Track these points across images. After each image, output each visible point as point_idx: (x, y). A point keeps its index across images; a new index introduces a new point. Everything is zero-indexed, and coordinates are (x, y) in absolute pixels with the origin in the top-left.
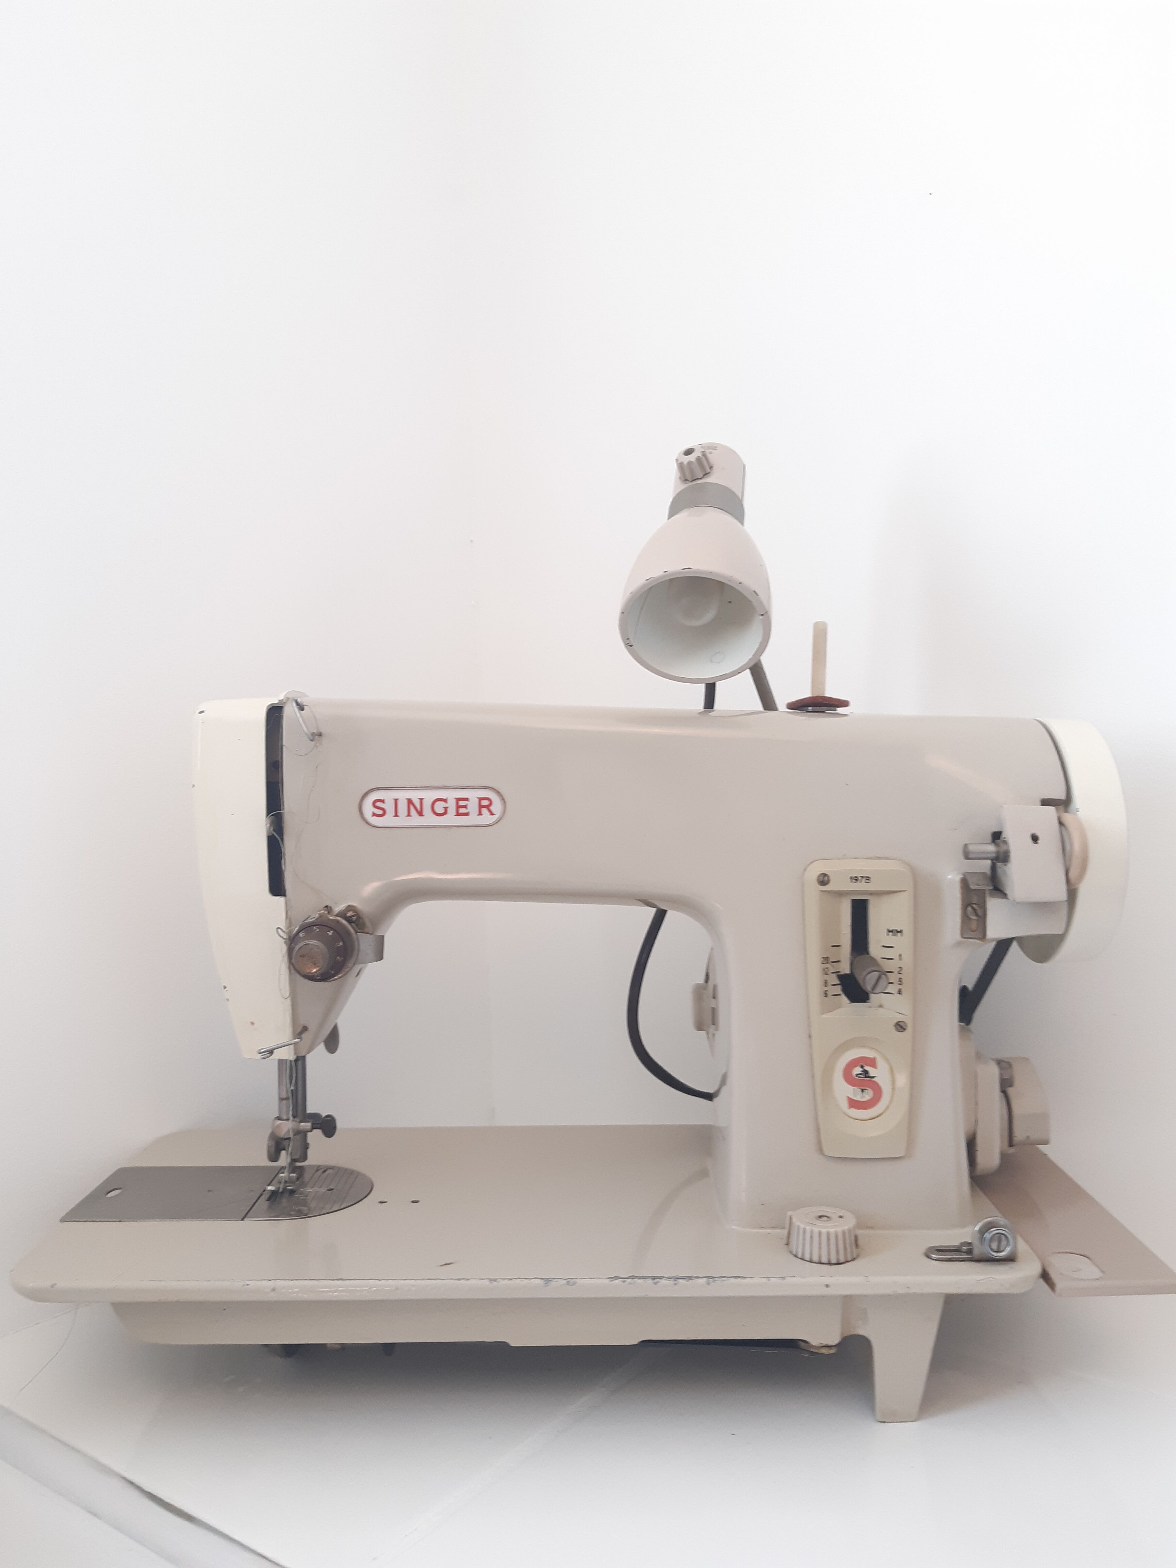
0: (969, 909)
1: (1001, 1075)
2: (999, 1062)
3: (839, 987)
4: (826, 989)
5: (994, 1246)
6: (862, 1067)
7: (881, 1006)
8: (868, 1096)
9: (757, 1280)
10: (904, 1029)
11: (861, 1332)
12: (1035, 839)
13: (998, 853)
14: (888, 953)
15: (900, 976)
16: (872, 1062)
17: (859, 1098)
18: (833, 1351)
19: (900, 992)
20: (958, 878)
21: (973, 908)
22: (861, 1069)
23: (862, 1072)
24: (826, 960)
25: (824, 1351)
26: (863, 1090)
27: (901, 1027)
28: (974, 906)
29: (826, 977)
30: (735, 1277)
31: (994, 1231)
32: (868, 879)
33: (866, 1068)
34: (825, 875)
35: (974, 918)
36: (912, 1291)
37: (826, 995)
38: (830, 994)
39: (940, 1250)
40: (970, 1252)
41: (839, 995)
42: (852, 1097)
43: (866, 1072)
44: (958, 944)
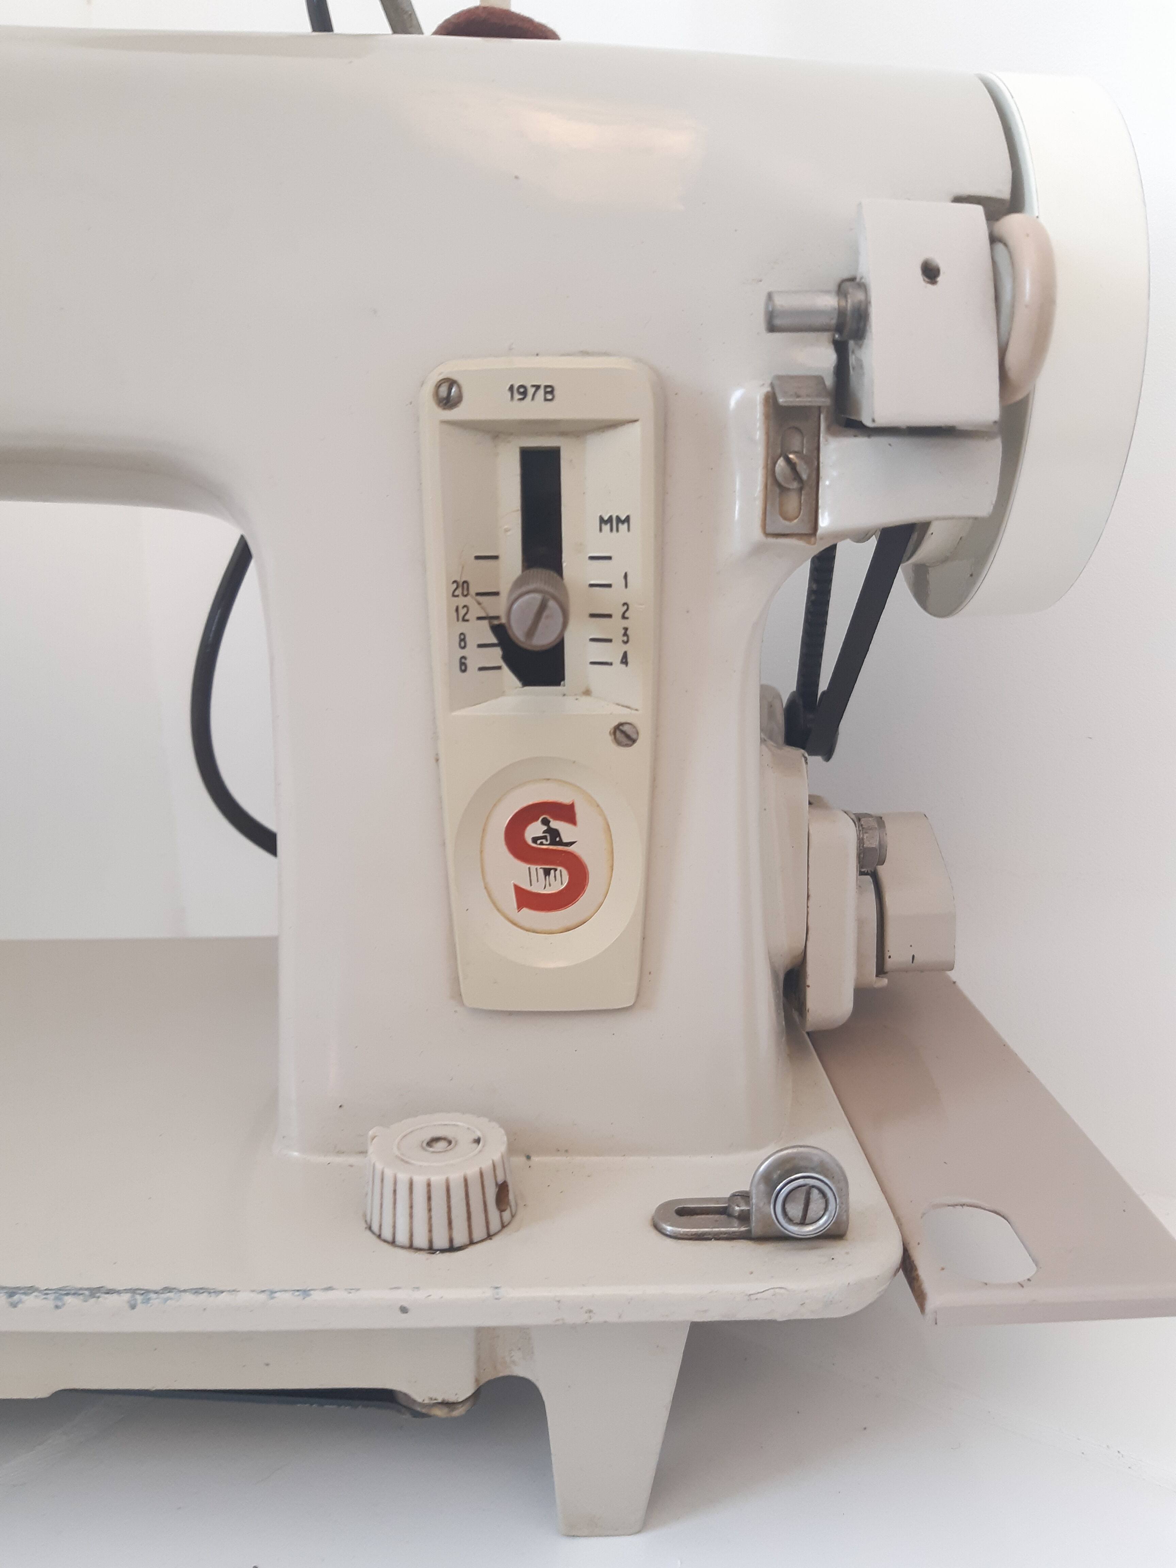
0: (781, 462)
1: (860, 841)
2: (858, 819)
3: (498, 652)
4: (463, 653)
5: (795, 1211)
6: (546, 822)
7: (587, 693)
8: (559, 881)
9: (244, 1297)
10: (634, 741)
11: (520, 1371)
12: (930, 272)
13: (841, 313)
14: (599, 573)
15: (625, 623)
16: (567, 813)
17: (538, 888)
18: (458, 1412)
19: (625, 660)
20: (759, 395)
21: (788, 461)
22: (545, 828)
23: (544, 832)
24: (461, 587)
25: (439, 1412)
26: (547, 872)
27: (628, 736)
28: (791, 456)
29: (463, 627)
30: (197, 1291)
31: (798, 1180)
32: (550, 391)
33: (555, 824)
34: (451, 383)
35: (795, 485)
36: (596, 1319)
37: (463, 666)
38: (473, 664)
39: (684, 1212)
40: (744, 1218)
41: (499, 668)
42: (526, 886)
43: (554, 834)
44: (758, 550)
